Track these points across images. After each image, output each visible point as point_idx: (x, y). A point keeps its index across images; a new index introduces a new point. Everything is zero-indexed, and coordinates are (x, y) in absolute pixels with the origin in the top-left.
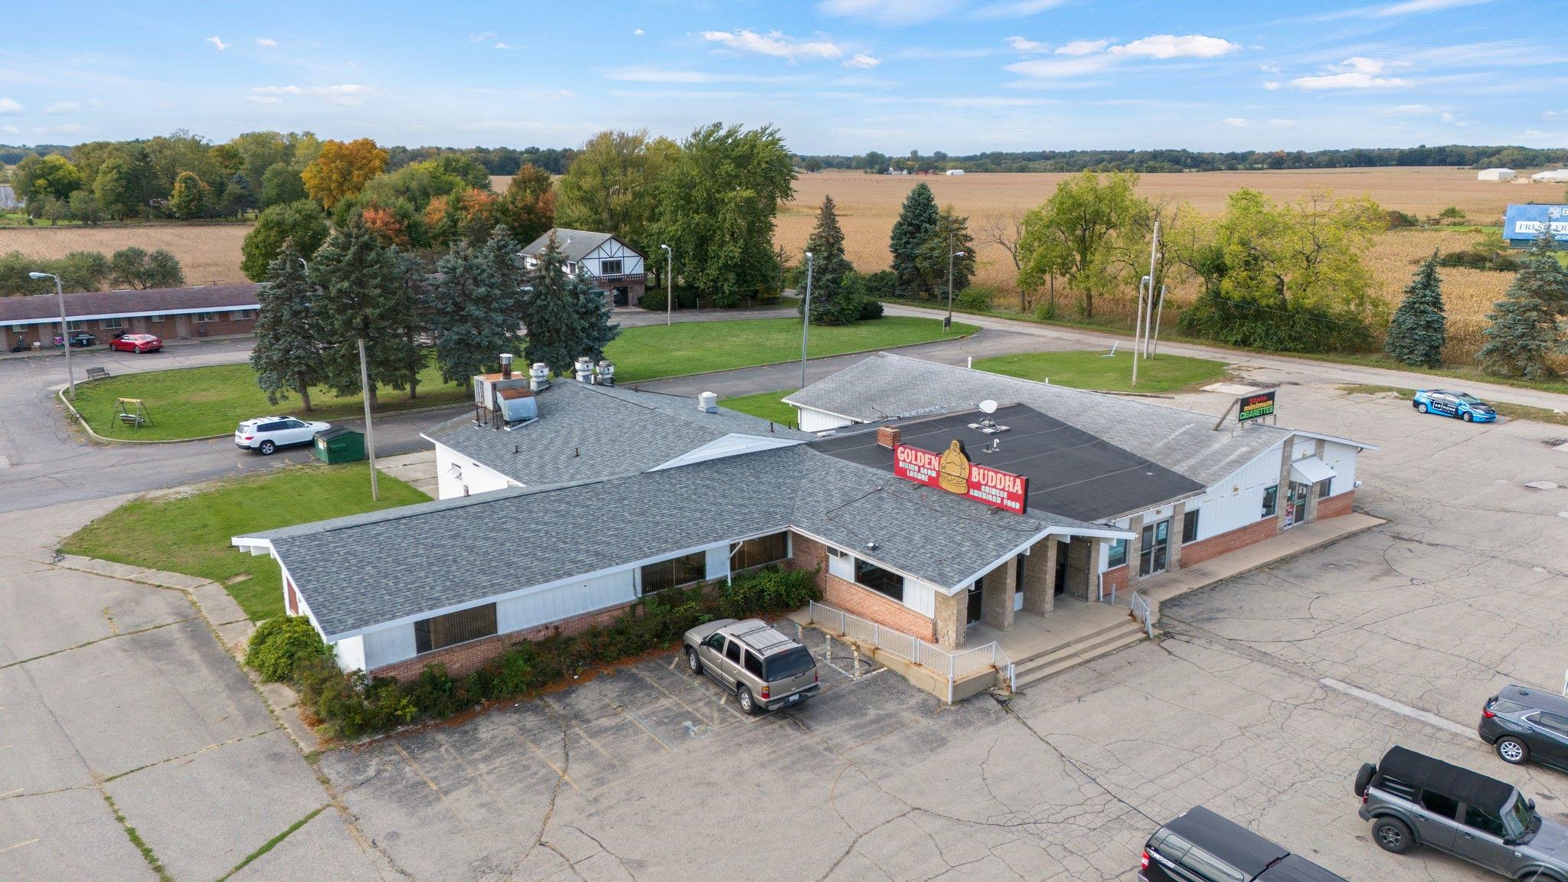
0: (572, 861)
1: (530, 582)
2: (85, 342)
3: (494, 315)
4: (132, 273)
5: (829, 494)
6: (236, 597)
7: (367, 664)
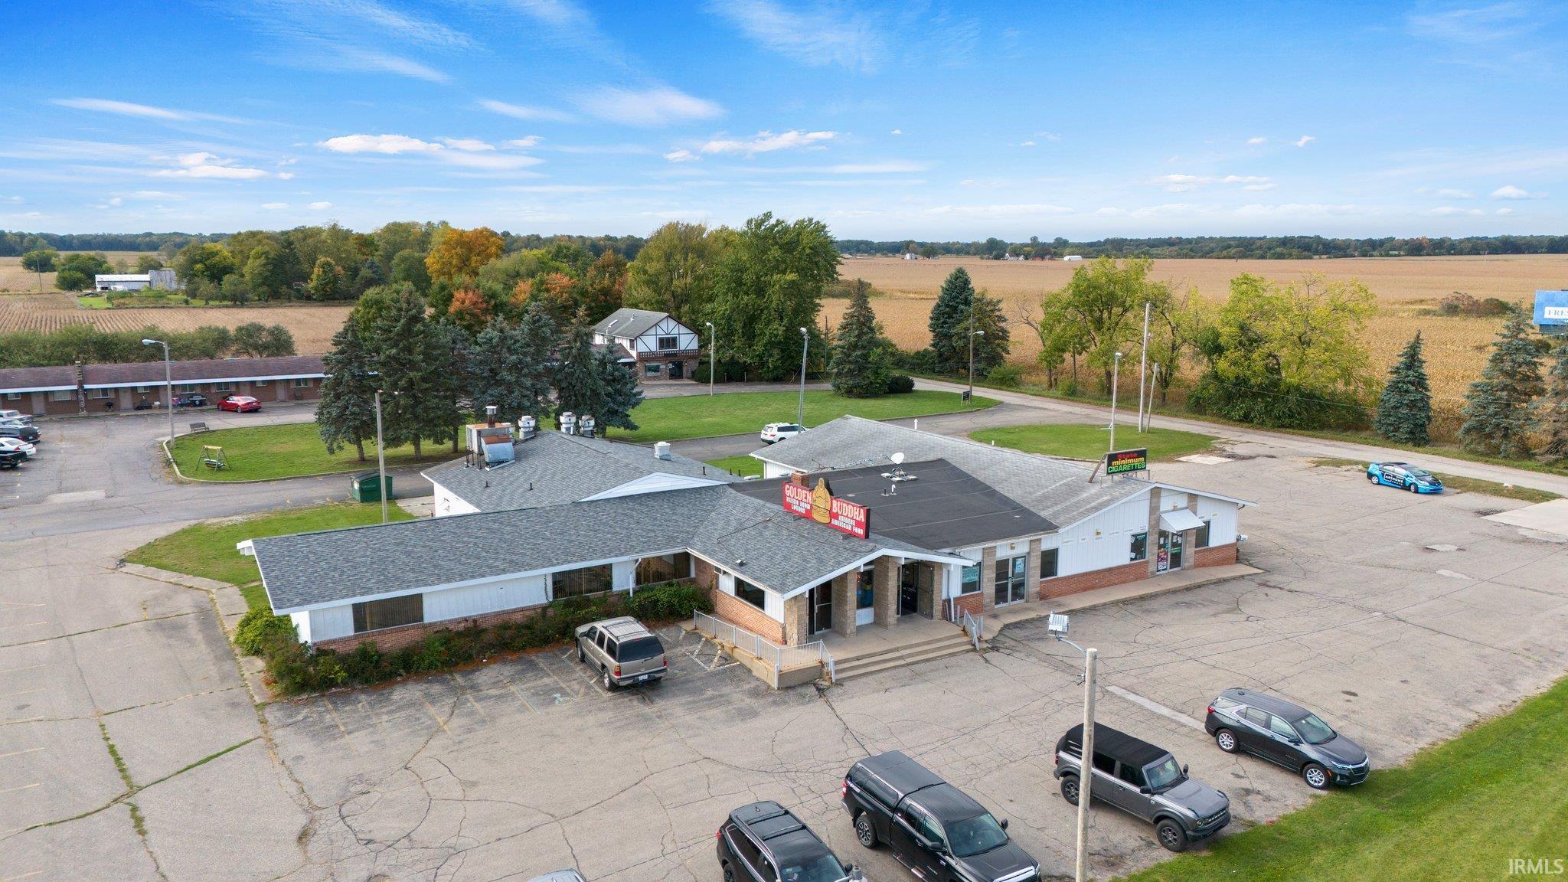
0: (424, 779)
1: (448, 580)
2: (197, 402)
3: (523, 379)
4: (251, 345)
5: (728, 523)
6: (246, 597)
7: (312, 637)
